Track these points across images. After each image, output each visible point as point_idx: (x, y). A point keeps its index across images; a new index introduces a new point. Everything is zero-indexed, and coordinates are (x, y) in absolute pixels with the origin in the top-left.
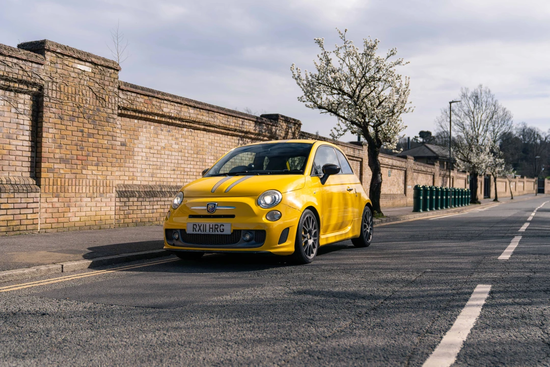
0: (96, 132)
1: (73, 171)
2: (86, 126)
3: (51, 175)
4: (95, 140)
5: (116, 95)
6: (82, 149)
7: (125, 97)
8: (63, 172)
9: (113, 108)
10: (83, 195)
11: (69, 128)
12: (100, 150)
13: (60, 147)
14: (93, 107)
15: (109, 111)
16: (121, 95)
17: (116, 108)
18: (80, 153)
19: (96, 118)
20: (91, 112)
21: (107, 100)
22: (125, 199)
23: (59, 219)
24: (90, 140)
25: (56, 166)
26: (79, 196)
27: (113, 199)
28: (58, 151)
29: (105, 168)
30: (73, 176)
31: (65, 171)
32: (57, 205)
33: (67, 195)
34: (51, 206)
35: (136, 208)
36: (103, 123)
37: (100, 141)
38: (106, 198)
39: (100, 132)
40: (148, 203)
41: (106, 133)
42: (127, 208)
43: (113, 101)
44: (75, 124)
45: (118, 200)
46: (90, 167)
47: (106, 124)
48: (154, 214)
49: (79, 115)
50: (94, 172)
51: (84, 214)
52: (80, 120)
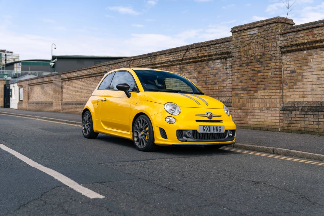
0: (263, 68)
1: (249, 94)
2: (256, 66)
3: (237, 97)
4: (261, 74)
5: (277, 40)
6: (254, 81)
7: (286, 38)
8: (243, 95)
9: (275, 49)
10: (255, 109)
11: (246, 70)
12: (266, 80)
13: (241, 82)
14: (260, 53)
15: (272, 53)
16: (282, 38)
17: (278, 49)
18: (253, 83)
19: (263, 60)
20: (259, 57)
21: (270, 45)
22: (288, 112)
23: (242, 121)
24: (259, 74)
25: (239, 92)
26: (253, 109)
27: (278, 112)
28: (240, 84)
29: (270, 91)
30: (248, 97)
31: (245, 95)
32: (240, 114)
33: (245, 108)
34: (237, 114)
35: (298, 119)
36: (268, 61)
37: (265, 74)
38: (272, 111)
39: (266, 68)
40: (312, 116)
41: (270, 68)
42: (290, 119)
43: (275, 45)
44: (249, 67)
45: (281, 112)
46: (259, 92)
47: (270, 61)
48: (319, 126)
49: (251, 61)
50: (262, 94)
51: (256, 120)
52: (252, 64)
